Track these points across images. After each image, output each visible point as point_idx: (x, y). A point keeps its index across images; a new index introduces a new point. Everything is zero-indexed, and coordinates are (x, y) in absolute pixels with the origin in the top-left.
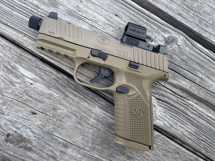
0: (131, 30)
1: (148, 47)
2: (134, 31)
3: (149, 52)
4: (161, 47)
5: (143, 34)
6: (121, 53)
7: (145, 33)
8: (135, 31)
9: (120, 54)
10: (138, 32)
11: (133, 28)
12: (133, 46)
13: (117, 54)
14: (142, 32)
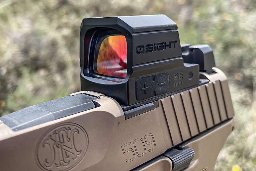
2: (150, 48)
3: (195, 89)
6: (136, 149)
7: (177, 41)
8: (154, 46)
9: (134, 154)
10: (162, 46)
12: (158, 100)
13: (127, 161)
14: (170, 42)
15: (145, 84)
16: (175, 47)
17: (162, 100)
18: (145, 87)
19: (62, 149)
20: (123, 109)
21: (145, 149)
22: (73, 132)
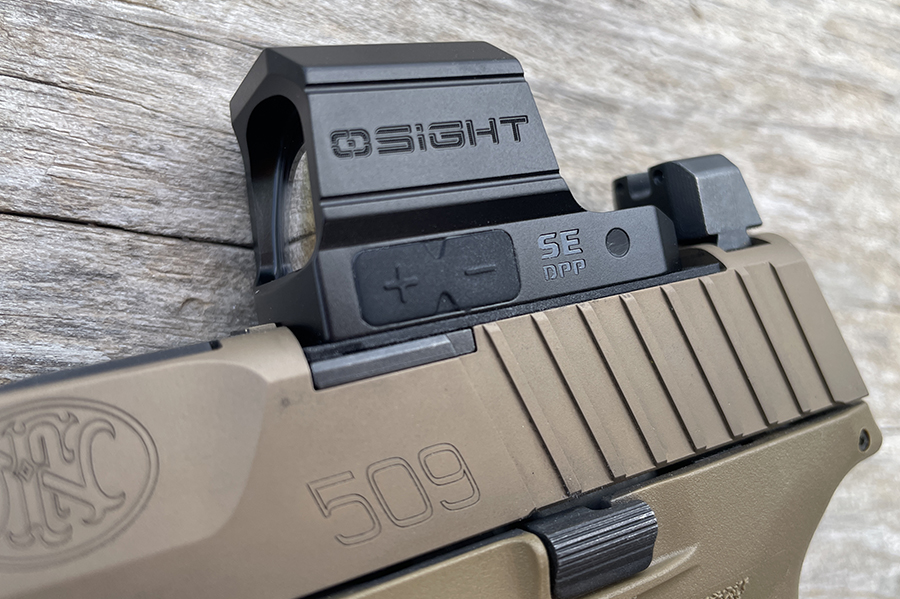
0: (360, 142)
1: (612, 250)
2: (397, 139)
3: (652, 294)
4: (706, 183)
5: (505, 131)
6: (381, 499)
7: (524, 119)
8: (414, 134)
9: (374, 518)
10: (455, 134)
11: (373, 111)
12: (471, 328)
13: (344, 540)
14: (493, 122)
15: (397, 270)
16: (517, 137)
17: (492, 327)
18: (398, 277)
19: (41, 486)
20: (307, 355)
21: (426, 499)
22: (89, 430)
